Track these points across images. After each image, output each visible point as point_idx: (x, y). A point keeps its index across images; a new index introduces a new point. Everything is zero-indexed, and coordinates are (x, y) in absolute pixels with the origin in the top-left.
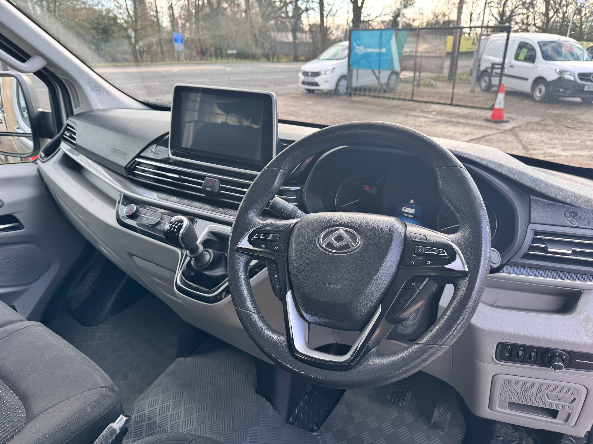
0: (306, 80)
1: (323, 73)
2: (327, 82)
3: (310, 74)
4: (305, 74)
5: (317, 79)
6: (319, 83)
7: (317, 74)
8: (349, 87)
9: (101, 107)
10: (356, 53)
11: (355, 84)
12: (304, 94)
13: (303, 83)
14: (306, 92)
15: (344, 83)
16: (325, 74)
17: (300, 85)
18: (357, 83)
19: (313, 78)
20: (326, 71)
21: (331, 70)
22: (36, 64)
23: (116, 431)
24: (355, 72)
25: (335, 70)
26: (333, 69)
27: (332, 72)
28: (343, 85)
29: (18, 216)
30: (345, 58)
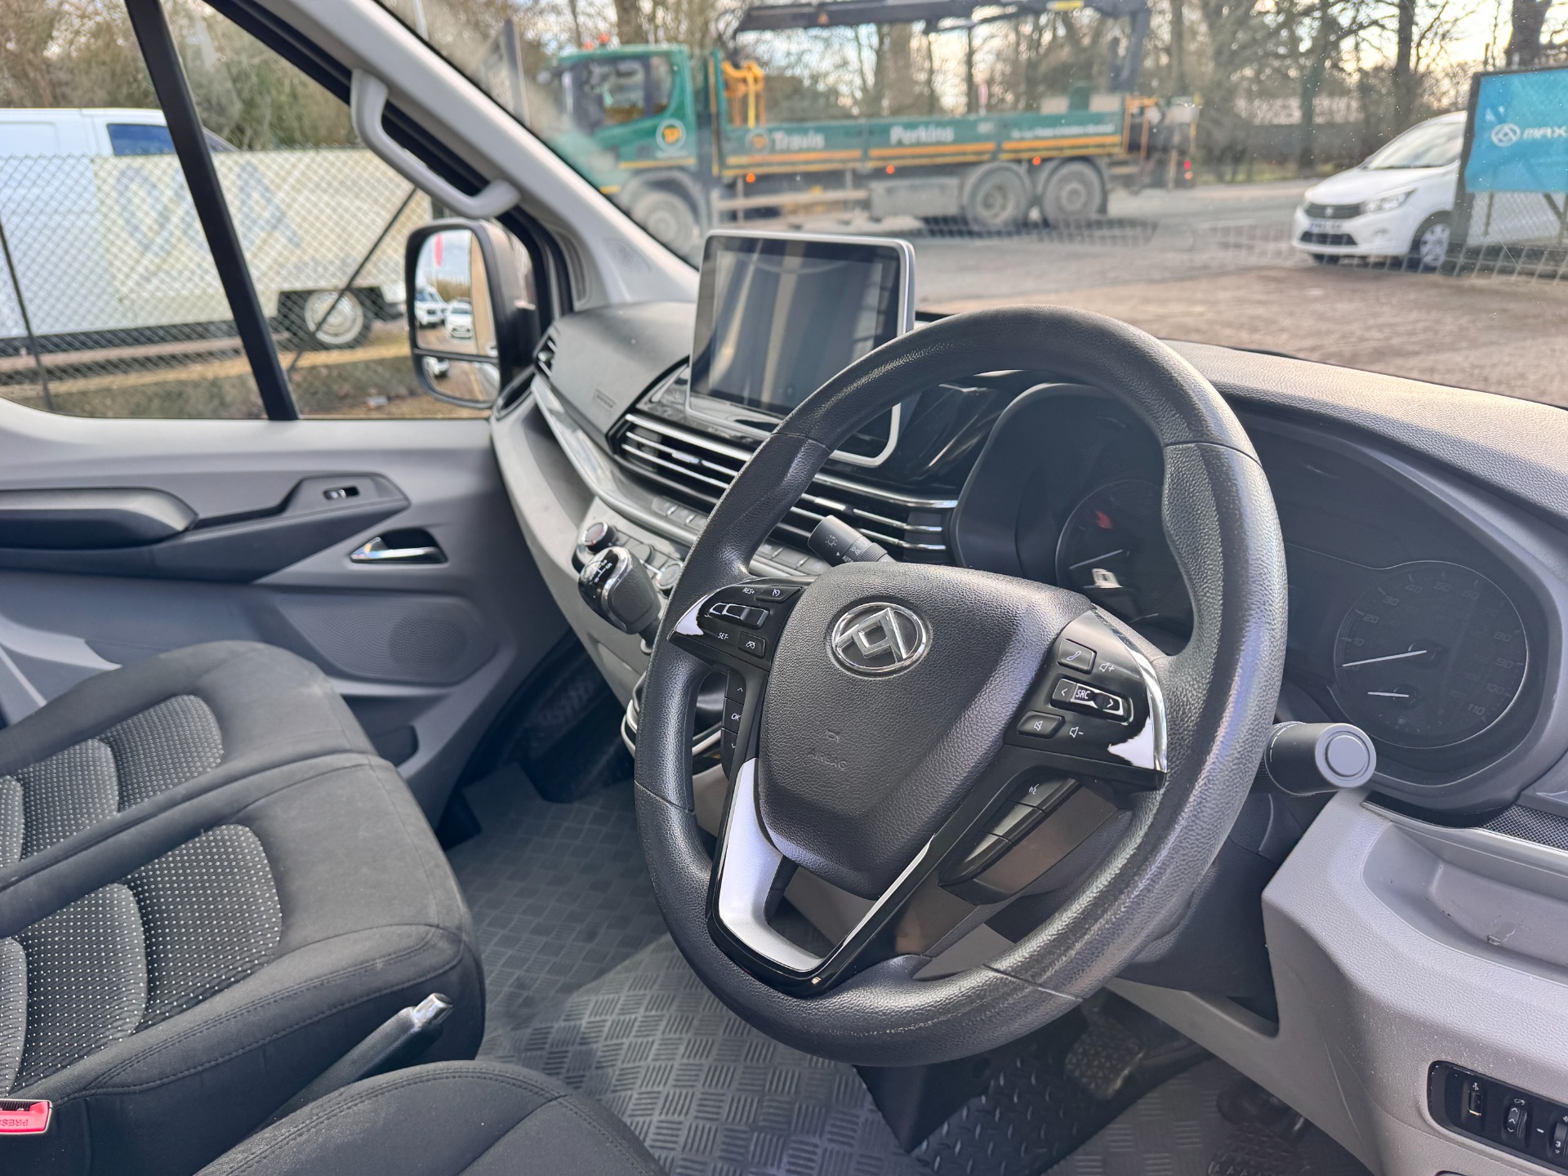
0: (1316, 230)
1: (1372, 206)
2: (1384, 231)
3: (1329, 211)
4: (1315, 211)
5: (1348, 226)
6: (1357, 238)
7: (1353, 211)
8: (1454, 247)
9: (628, 297)
10: (1493, 146)
11: (1477, 236)
12: (1308, 270)
13: (1307, 237)
14: (1311, 262)
15: (1440, 234)
16: (1380, 209)
17: (1296, 243)
18: (1486, 233)
19: (1338, 222)
20: (1383, 200)
21: (1401, 199)
22: (498, 198)
23: (411, 1025)
24: (1480, 205)
25: (1412, 199)
26: (1409, 194)
27: (1401, 204)
28: (1439, 242)
29: (437, 534)
30: (1451, 161)
